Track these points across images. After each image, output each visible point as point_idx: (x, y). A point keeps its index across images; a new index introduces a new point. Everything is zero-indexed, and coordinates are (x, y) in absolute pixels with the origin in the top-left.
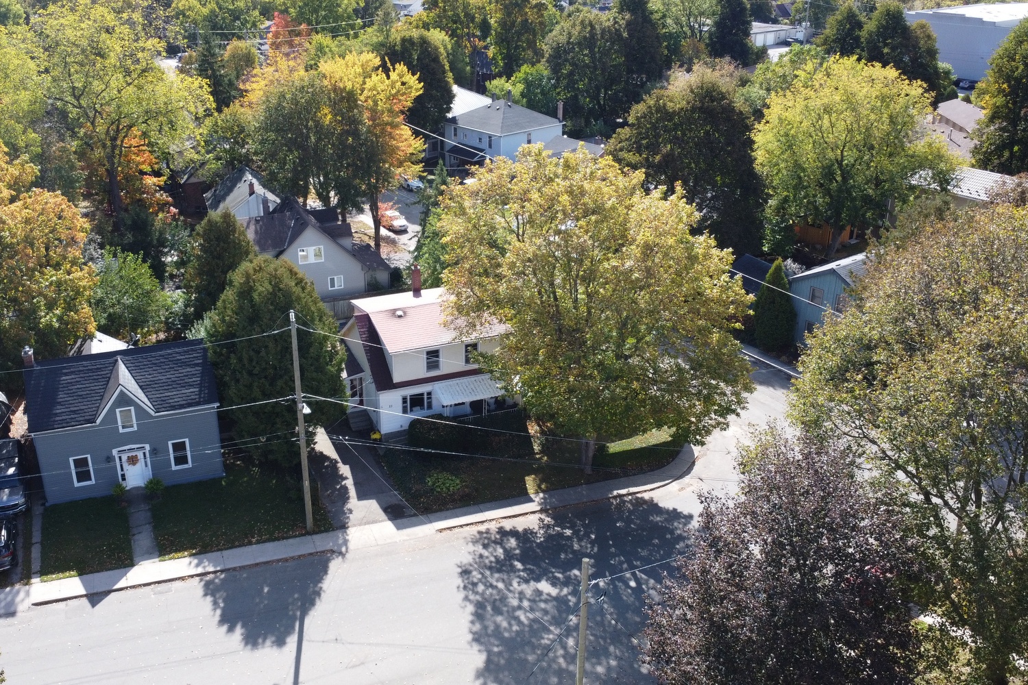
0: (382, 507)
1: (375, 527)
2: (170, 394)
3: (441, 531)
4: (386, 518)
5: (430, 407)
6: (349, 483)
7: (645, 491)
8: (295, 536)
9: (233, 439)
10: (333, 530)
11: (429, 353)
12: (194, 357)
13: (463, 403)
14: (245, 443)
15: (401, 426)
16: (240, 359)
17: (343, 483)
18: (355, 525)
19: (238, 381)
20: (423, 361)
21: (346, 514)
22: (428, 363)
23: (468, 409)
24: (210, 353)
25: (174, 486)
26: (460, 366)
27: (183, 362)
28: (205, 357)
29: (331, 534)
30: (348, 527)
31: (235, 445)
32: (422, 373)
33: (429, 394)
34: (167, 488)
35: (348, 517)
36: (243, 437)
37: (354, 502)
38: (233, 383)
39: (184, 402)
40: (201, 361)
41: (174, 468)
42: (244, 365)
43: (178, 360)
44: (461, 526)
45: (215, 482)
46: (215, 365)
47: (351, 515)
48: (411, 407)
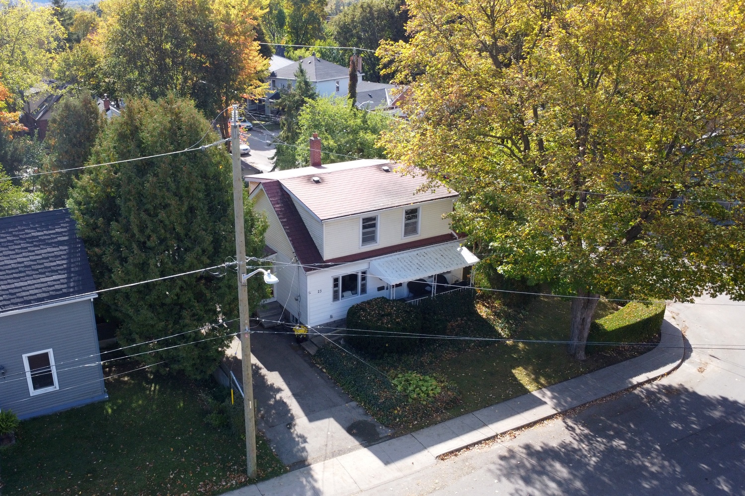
0: (343, 427)
1: (346, 459)
2: (22, 284)
3: (442, 457)
4: (357, 443)
5: (364, 290)
6: (286, 395)
7: (663, 376)
8: (232, 489)
9: (118, 346)
10: (286, 472)
11: (365, 220)
12: (57, 233)
13: (400, 285)
14: (137, 350)
15: (331, 317)
16: (127, 229)
17: (278, 397)
18: (316, 462)
19: (124, 260)
20: (358, 231)
21: (298, 444)
22: (364, 234)
23: (405, 291)
24: (80, 224)
25: (34, 419)
26: (399, 238)
27: (40, 240)
28: (72, 231)
29: (284, 478)
30: (309, 465)
31: (122, 353)
32: (356, 246)
33: (364, 273)
34: (23, 424)
35: (304, 449)
36: (134, 341)
37: (302, 423)
38: (117, 263)
39: (45, 295)
40: (66, 238)
41: (33, 392)
42: (133, 235)
43: (33, 237)
44: (467, 447)
45: (95, 408)
46: (88, 242)
47: (306, 445)
48: (343, 291)
